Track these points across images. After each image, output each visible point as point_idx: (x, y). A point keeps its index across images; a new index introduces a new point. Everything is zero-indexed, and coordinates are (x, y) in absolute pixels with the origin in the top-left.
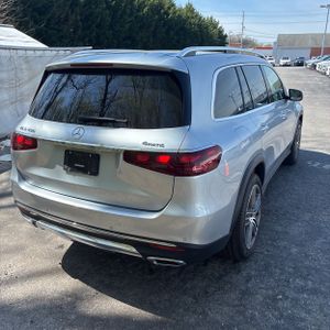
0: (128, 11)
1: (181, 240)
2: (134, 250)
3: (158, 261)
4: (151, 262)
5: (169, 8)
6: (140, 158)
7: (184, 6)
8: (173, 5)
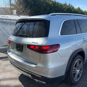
0: (60, 10)
1: (43, 75)
2: (31, 76)
3: (38, 81)
4: (35, 81)
5: (72, 9)
6: (31, 47)
7: (77, 8)
8: (74, 8)
